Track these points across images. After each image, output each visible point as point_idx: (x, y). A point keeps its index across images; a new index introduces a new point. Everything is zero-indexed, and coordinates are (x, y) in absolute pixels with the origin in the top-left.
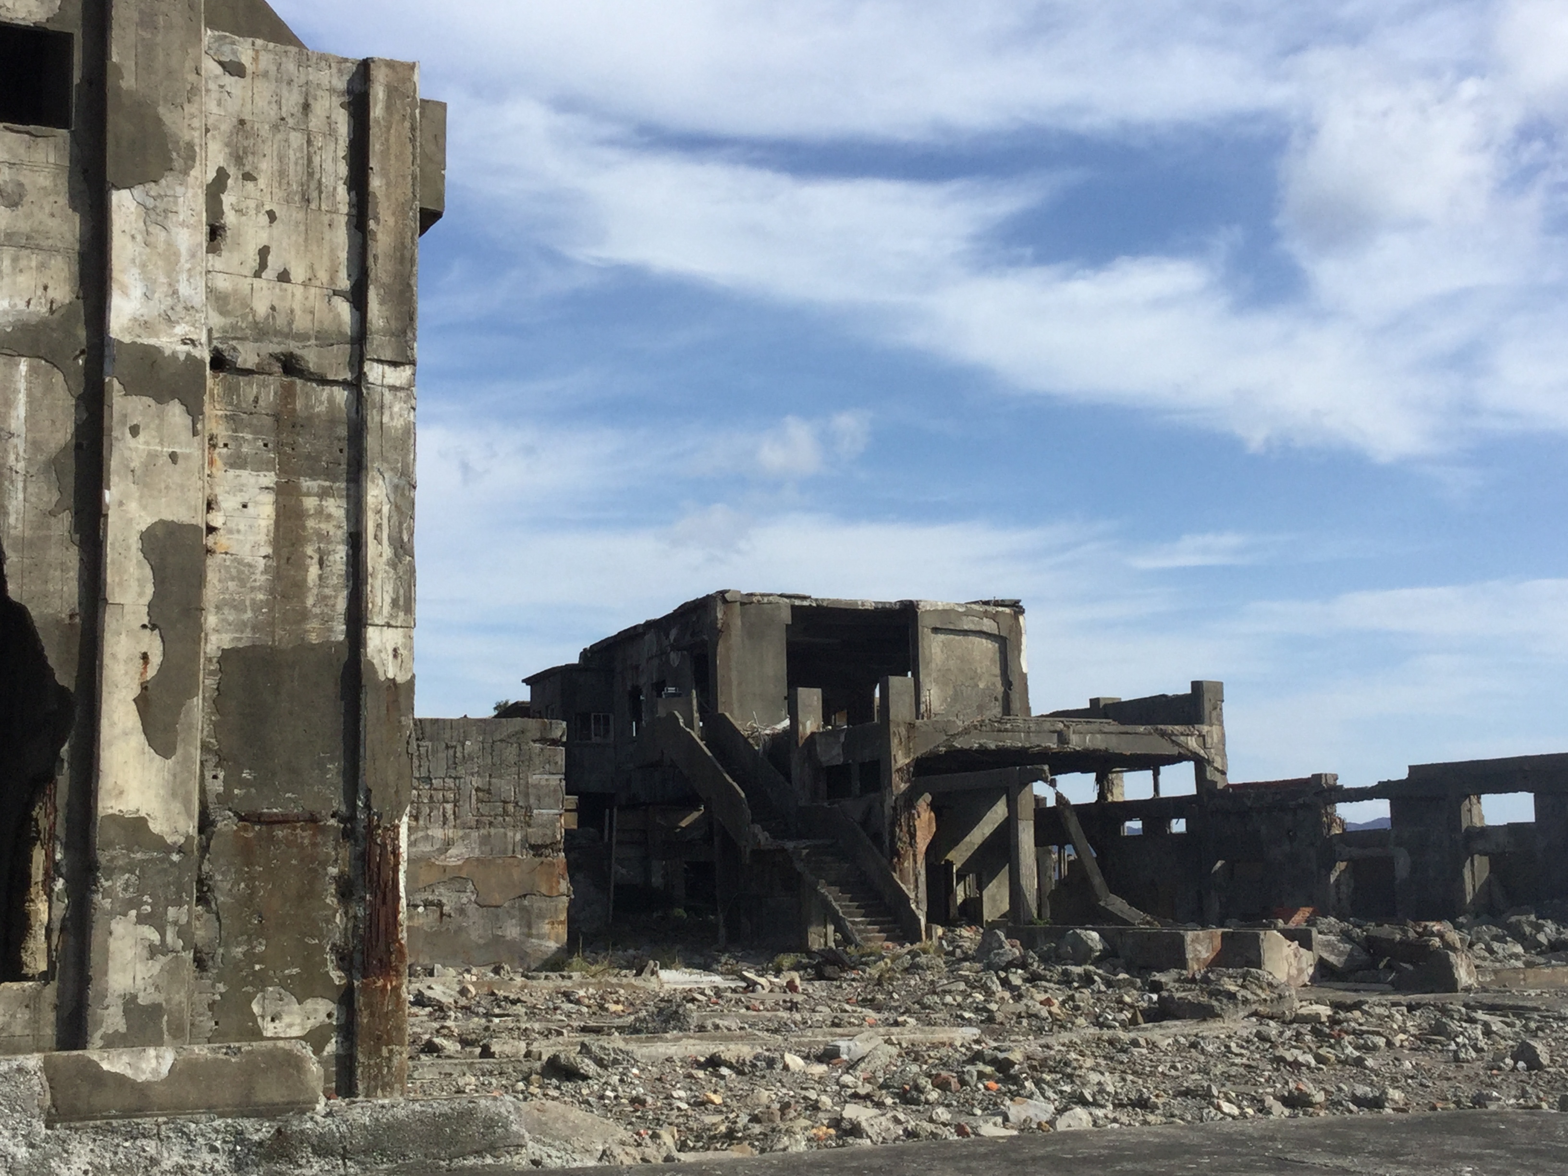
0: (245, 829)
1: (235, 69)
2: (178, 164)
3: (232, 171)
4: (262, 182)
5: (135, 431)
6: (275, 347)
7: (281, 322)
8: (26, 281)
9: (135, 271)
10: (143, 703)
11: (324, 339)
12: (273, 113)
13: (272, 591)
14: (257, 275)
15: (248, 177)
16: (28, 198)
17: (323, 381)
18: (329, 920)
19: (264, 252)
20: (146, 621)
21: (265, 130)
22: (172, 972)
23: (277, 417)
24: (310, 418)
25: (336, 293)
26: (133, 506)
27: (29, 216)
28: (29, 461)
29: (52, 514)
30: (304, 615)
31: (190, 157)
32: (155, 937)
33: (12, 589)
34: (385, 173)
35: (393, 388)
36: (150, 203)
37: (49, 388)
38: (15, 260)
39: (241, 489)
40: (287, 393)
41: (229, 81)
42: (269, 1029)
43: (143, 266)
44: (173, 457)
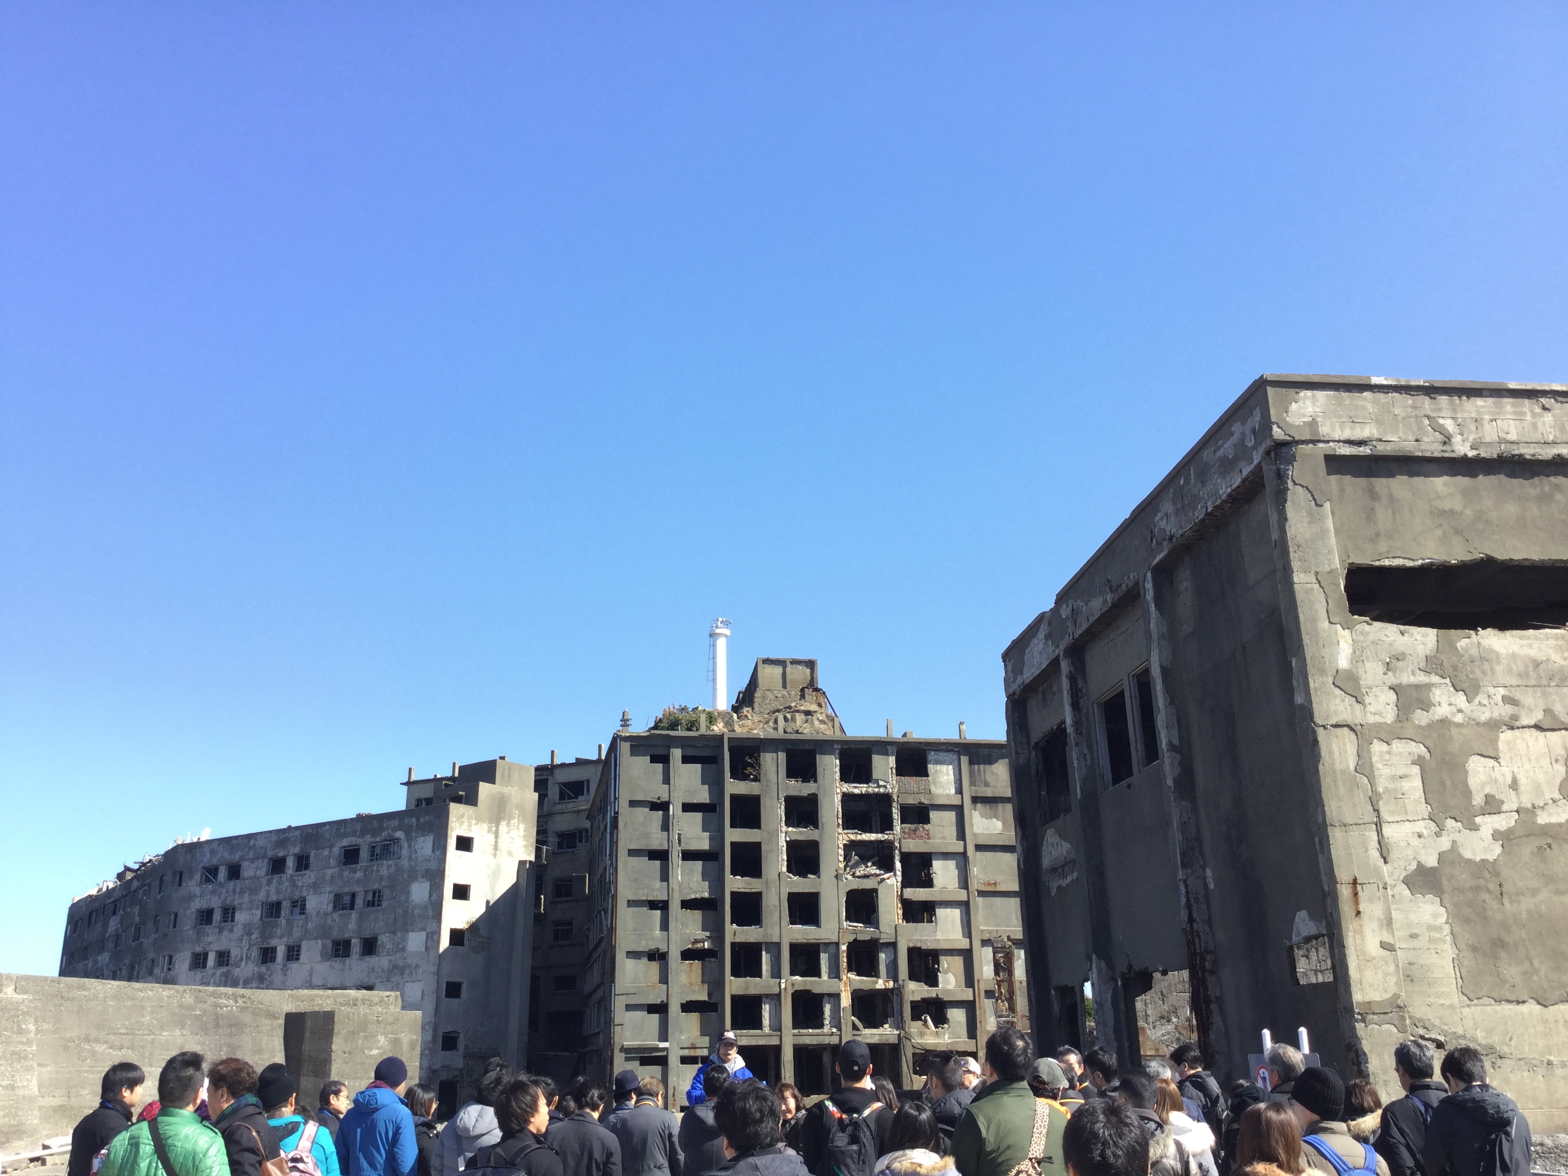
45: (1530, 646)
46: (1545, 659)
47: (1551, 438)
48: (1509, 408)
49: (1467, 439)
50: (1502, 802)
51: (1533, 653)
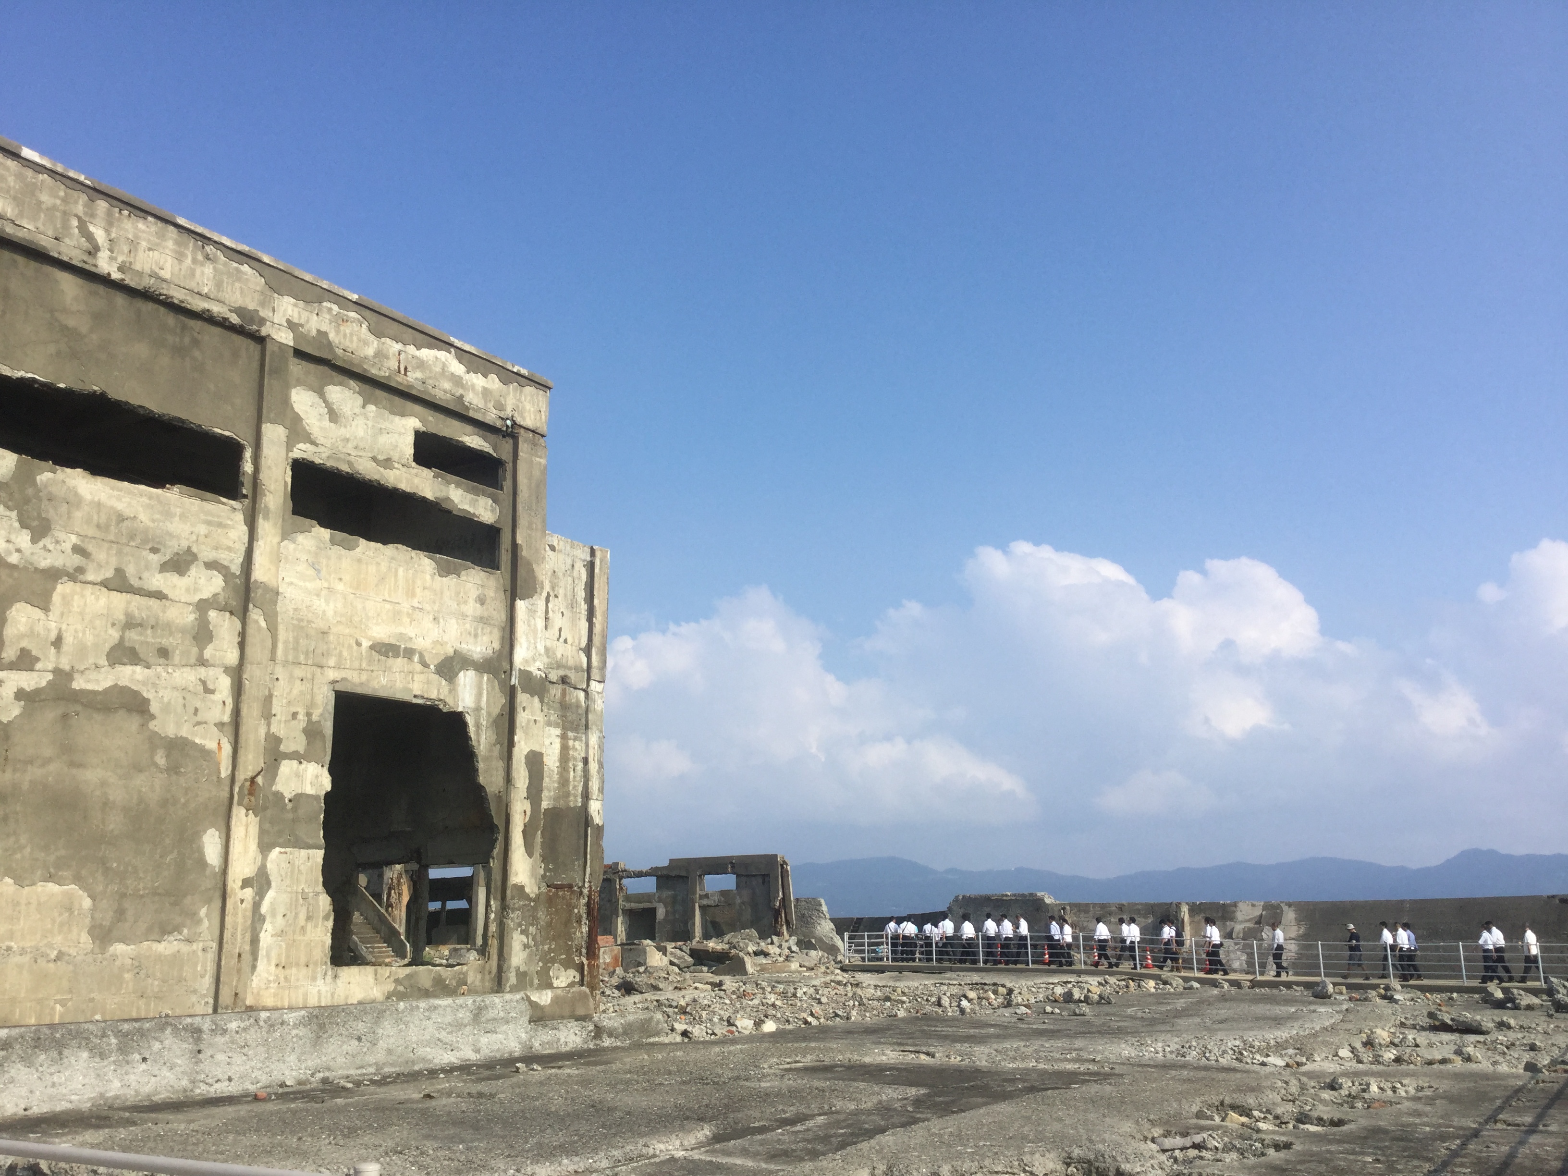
0: (550, 891)
1: (553, 548)
2: (539, 590)
3: (551, 593)
4: (560, 598)
5: (524, 710)
6: (561, 672)
7: (564, 661)
8: (486, 639)
9: (524, 637)
10: (524, 832)
11: (578, 669)
12: (563, 568)
13: (559, 783)
14: (558, 640)
15: (556, 596)
16: (488, 601)
17: (575, 688)
18: (575, 934)
19: (560, 630)
20: (525, 795)
21: (560, 575)
22: (530, 956)
23: (561, 703)
24: (570, 705)
25: (581, 649)
26: (523, 743)
27: (487, 609)
28: (487, 721)
29: (495, 745)
30: (568, 794)
31: (542, 588)
32: (525, 940)
33: (482, 780)
34: (598, 598)
35: (598, 693)
36: (530, 607)
37: (493, 688)
38: (482, 629)
39: (550, 736)
40: (564, 694)
41: (550, 552)
42: (556, 983)
43: (527, 635)
44: (535, 721)
45: (119, 499)
46: (132, 516)
47: (206, 290)
48: (170, 244)
49: (115, 259)
50: (37, 659)
51: (120, 506)
